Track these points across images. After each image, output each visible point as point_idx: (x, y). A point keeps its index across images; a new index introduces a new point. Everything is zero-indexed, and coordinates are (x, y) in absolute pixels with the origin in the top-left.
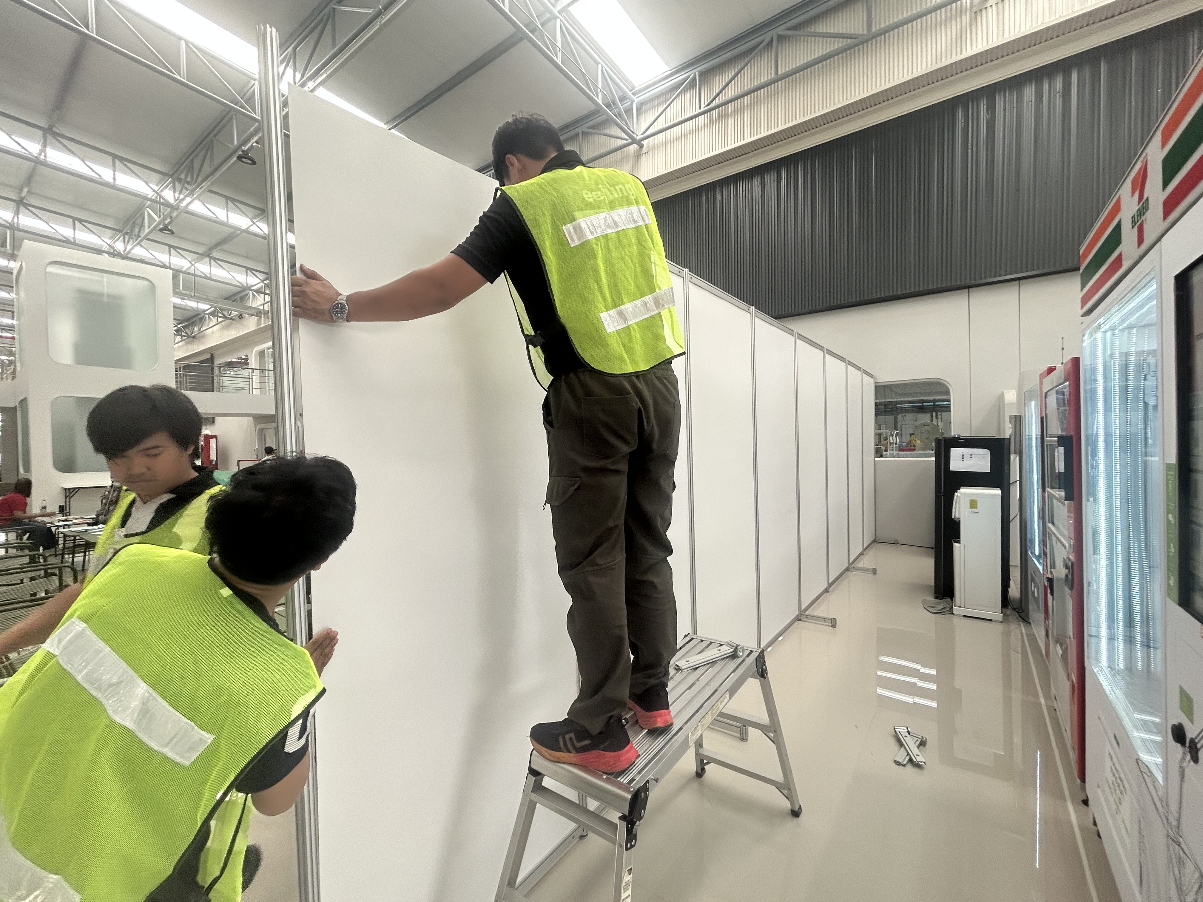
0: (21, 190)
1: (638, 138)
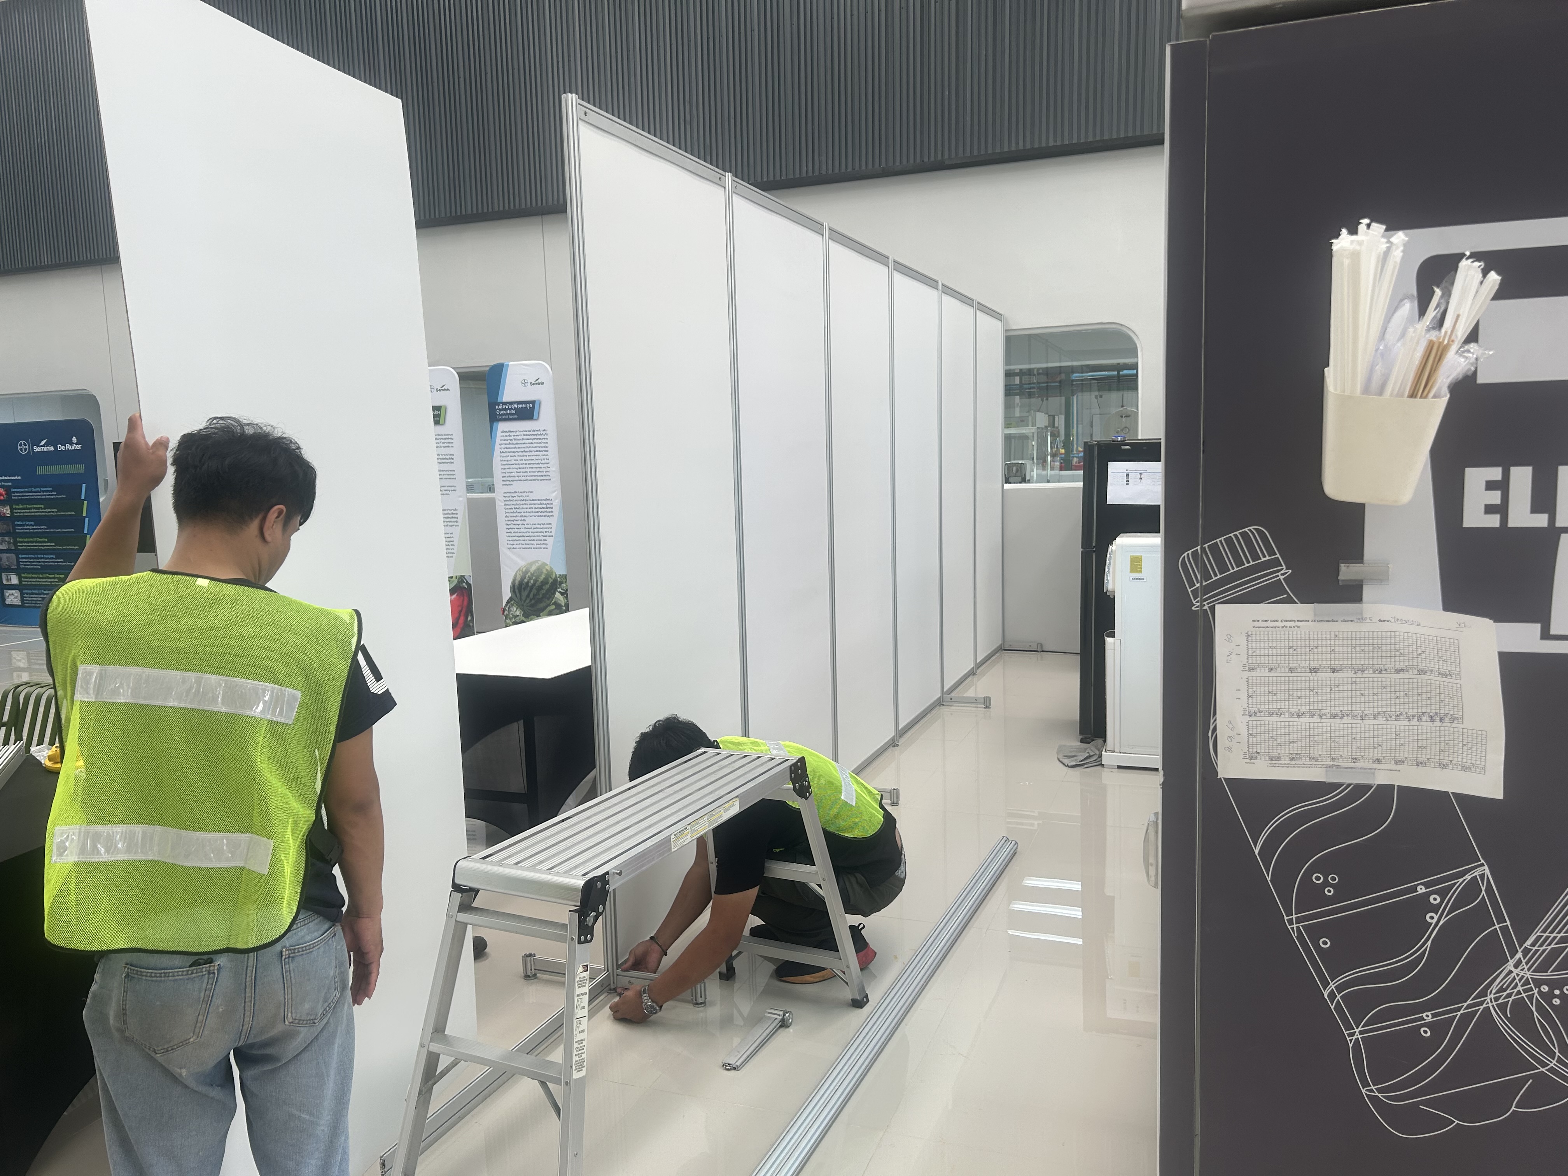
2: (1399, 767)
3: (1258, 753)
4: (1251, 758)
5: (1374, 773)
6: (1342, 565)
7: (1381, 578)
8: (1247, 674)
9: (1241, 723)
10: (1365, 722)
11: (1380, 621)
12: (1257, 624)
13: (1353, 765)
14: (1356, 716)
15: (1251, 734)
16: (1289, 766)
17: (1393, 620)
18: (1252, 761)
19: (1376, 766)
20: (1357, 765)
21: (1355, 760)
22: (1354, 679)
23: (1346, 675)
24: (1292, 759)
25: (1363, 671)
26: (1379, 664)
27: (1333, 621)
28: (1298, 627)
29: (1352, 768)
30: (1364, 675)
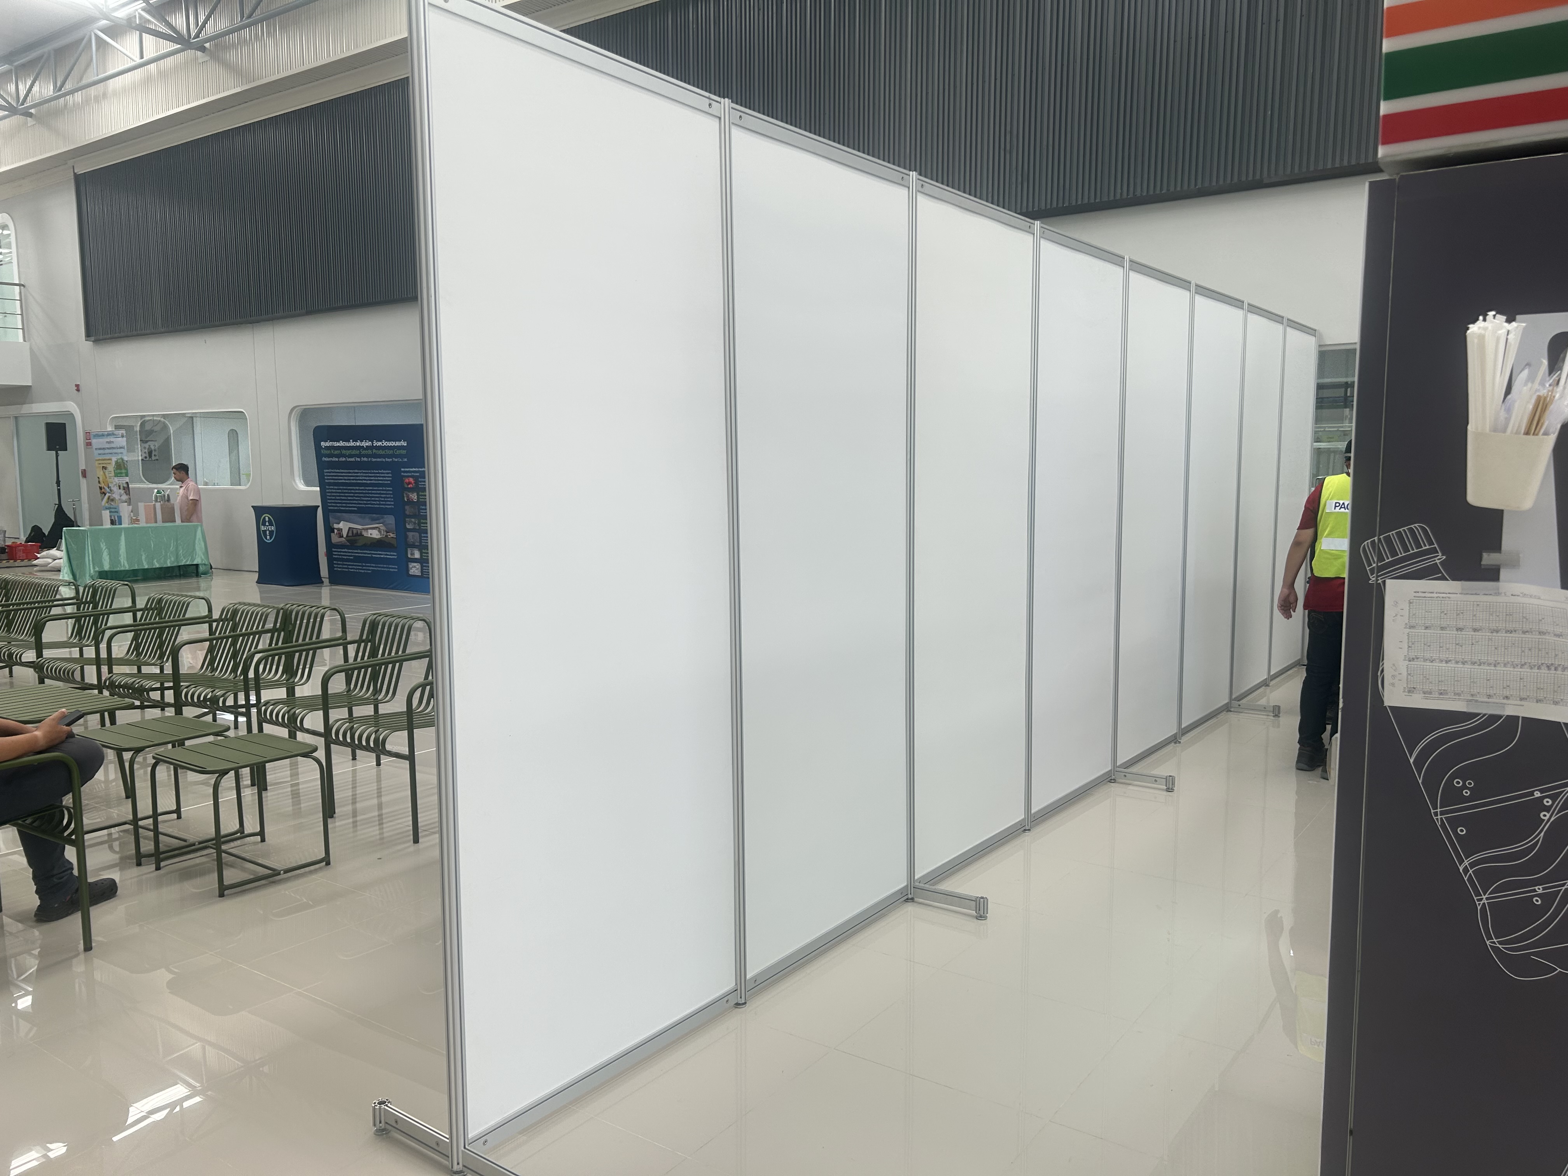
2: (1522, 703)
3: (1415, 688)
4: (1409, 692)
5: (1504, 707)
6: (1484, 554)
7: (1514, 564)
8: (1408, 630)
9: (1403, 666)
10: (1497, 668)
11: (1512, 595)
12: (1417, 595)
13: (1486, 700)
14: (1490, 664)
15: (1410, 674)
16: (1439, 699)
17: (1521, 595)
18: (1410, 694)
19: (1505, 701)
20: (1490, 700)
21: (1489, 696)
22: (1490, 637)
23: (1484, 634)
24: (1441, 694)
25: (1497, 632)
26: (1510, 626)
27: (1476, 594)
28: (1449, 598)
29: (1487, 703)
30: (1498, 634)
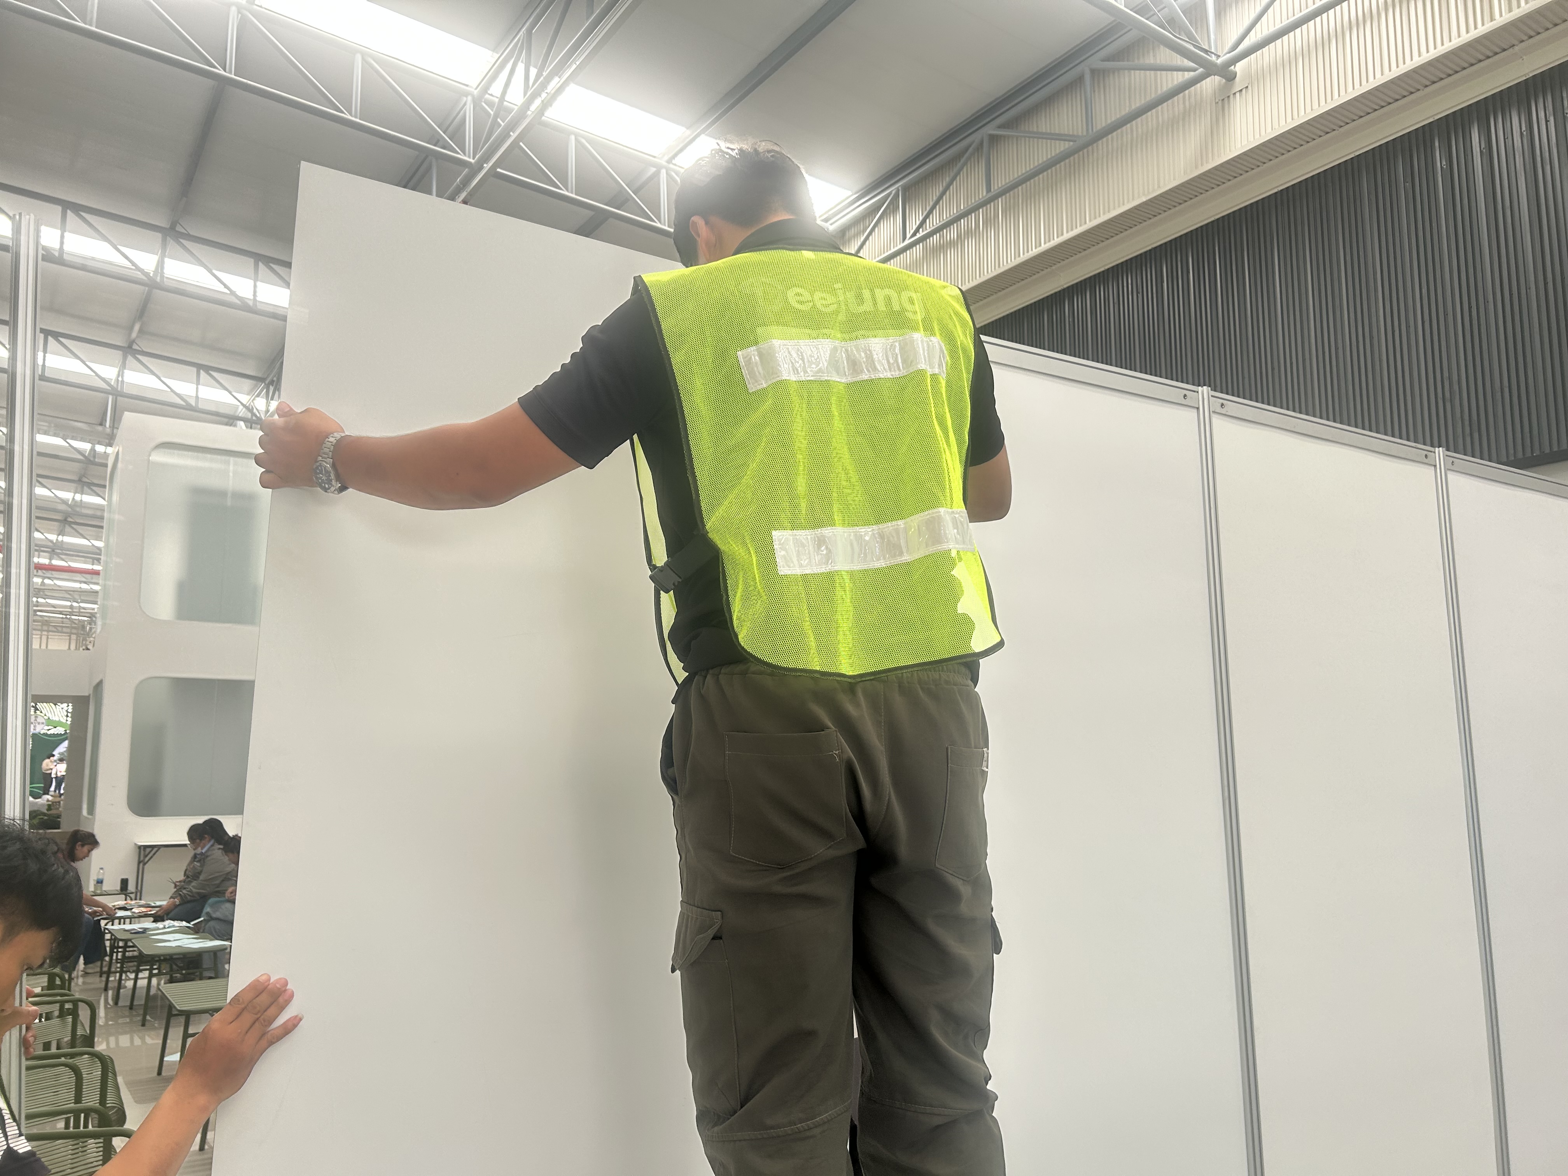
0: (131, 328)
1: (1219, 61)
